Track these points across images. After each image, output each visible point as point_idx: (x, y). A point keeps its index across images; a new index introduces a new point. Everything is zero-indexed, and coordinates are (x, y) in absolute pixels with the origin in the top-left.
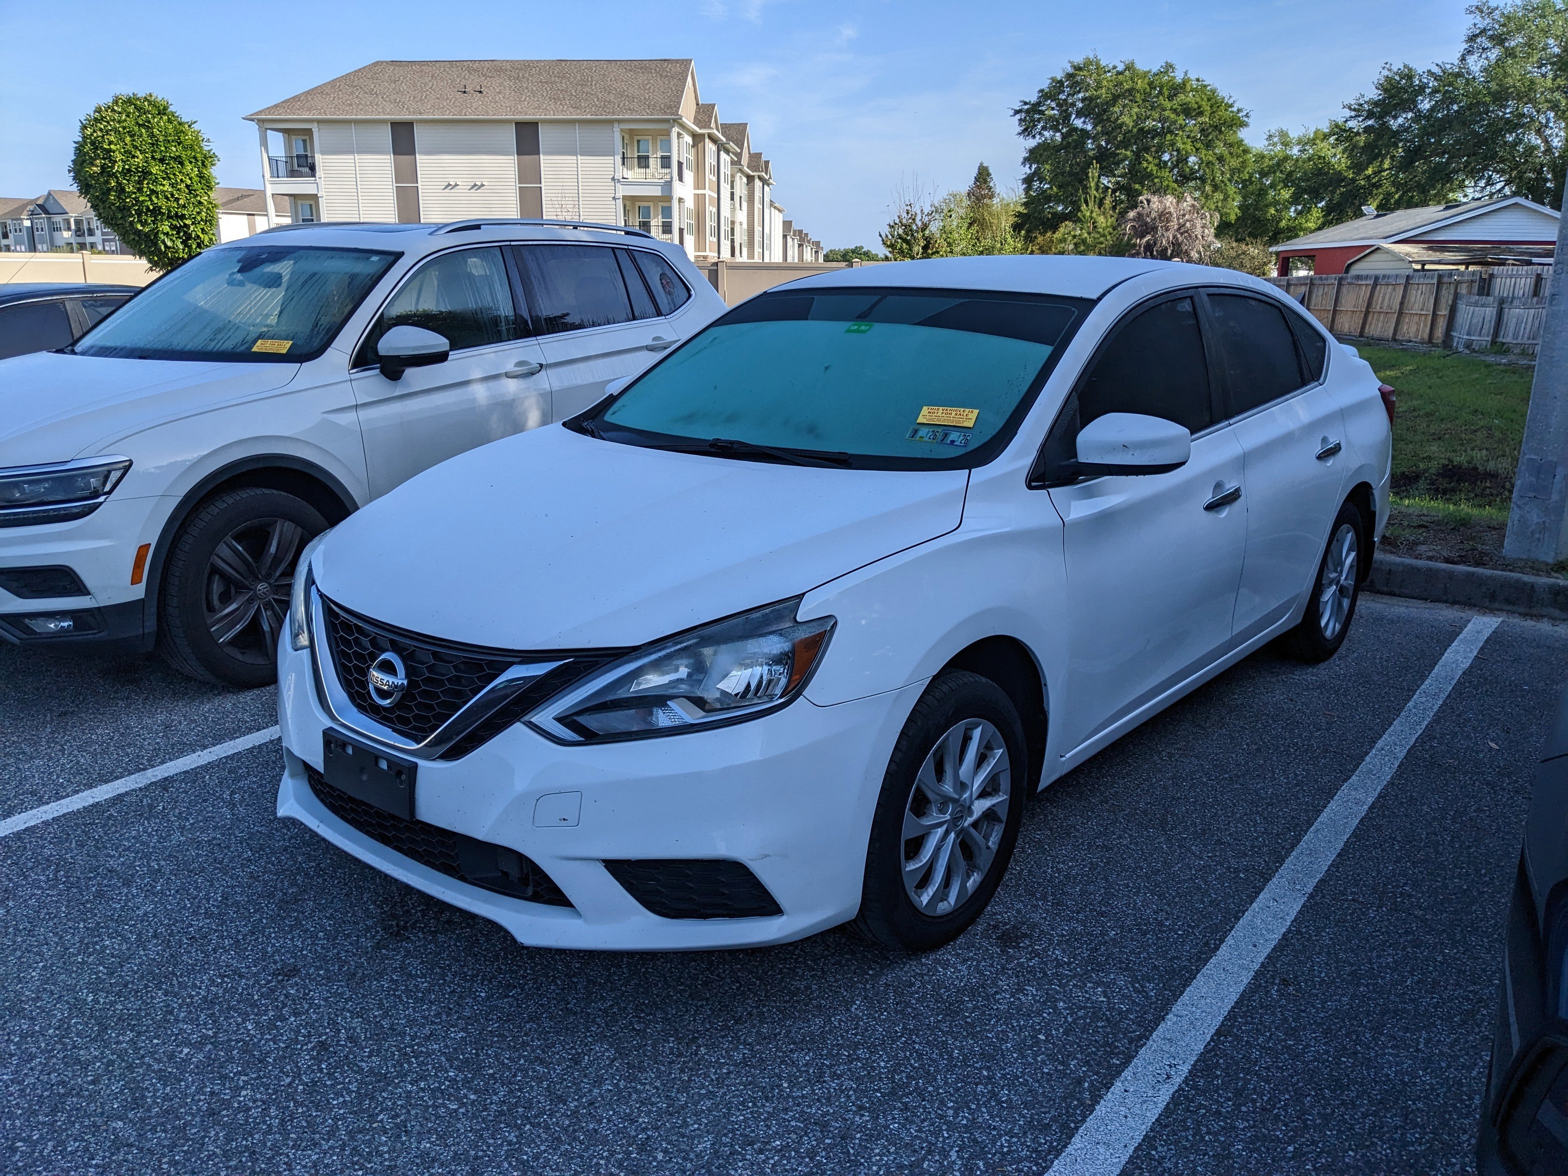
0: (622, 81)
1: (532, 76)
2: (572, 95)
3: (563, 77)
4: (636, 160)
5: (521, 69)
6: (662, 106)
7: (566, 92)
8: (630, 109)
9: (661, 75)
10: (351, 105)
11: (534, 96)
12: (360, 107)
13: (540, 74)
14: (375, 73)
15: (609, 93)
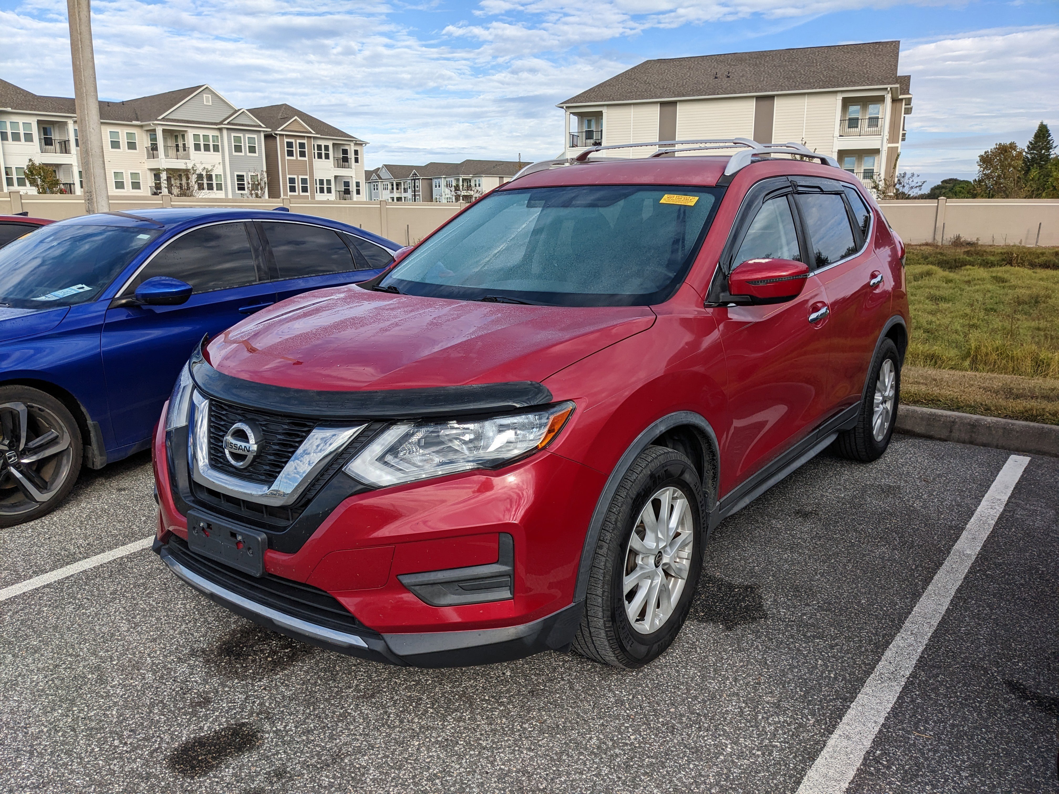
0: (842, 61)
1: (767, 62)
2: (801, 74)
3: (792, 61)
4: (847, 122)
5: (757, 58)
6: (880, 78)
7: (797, 72)
8: (852, 81)
9: (875, 54)
10: (631, 92)
11: (771, 77)
12: (638, 93)
13: (773, 60)
14: (647, 69)
15: (832, 71)
